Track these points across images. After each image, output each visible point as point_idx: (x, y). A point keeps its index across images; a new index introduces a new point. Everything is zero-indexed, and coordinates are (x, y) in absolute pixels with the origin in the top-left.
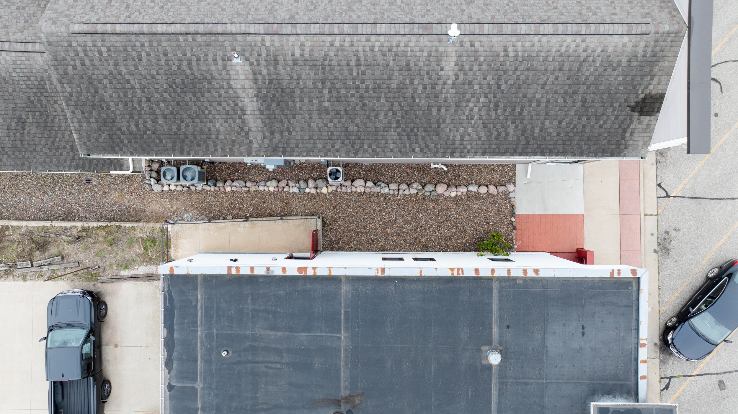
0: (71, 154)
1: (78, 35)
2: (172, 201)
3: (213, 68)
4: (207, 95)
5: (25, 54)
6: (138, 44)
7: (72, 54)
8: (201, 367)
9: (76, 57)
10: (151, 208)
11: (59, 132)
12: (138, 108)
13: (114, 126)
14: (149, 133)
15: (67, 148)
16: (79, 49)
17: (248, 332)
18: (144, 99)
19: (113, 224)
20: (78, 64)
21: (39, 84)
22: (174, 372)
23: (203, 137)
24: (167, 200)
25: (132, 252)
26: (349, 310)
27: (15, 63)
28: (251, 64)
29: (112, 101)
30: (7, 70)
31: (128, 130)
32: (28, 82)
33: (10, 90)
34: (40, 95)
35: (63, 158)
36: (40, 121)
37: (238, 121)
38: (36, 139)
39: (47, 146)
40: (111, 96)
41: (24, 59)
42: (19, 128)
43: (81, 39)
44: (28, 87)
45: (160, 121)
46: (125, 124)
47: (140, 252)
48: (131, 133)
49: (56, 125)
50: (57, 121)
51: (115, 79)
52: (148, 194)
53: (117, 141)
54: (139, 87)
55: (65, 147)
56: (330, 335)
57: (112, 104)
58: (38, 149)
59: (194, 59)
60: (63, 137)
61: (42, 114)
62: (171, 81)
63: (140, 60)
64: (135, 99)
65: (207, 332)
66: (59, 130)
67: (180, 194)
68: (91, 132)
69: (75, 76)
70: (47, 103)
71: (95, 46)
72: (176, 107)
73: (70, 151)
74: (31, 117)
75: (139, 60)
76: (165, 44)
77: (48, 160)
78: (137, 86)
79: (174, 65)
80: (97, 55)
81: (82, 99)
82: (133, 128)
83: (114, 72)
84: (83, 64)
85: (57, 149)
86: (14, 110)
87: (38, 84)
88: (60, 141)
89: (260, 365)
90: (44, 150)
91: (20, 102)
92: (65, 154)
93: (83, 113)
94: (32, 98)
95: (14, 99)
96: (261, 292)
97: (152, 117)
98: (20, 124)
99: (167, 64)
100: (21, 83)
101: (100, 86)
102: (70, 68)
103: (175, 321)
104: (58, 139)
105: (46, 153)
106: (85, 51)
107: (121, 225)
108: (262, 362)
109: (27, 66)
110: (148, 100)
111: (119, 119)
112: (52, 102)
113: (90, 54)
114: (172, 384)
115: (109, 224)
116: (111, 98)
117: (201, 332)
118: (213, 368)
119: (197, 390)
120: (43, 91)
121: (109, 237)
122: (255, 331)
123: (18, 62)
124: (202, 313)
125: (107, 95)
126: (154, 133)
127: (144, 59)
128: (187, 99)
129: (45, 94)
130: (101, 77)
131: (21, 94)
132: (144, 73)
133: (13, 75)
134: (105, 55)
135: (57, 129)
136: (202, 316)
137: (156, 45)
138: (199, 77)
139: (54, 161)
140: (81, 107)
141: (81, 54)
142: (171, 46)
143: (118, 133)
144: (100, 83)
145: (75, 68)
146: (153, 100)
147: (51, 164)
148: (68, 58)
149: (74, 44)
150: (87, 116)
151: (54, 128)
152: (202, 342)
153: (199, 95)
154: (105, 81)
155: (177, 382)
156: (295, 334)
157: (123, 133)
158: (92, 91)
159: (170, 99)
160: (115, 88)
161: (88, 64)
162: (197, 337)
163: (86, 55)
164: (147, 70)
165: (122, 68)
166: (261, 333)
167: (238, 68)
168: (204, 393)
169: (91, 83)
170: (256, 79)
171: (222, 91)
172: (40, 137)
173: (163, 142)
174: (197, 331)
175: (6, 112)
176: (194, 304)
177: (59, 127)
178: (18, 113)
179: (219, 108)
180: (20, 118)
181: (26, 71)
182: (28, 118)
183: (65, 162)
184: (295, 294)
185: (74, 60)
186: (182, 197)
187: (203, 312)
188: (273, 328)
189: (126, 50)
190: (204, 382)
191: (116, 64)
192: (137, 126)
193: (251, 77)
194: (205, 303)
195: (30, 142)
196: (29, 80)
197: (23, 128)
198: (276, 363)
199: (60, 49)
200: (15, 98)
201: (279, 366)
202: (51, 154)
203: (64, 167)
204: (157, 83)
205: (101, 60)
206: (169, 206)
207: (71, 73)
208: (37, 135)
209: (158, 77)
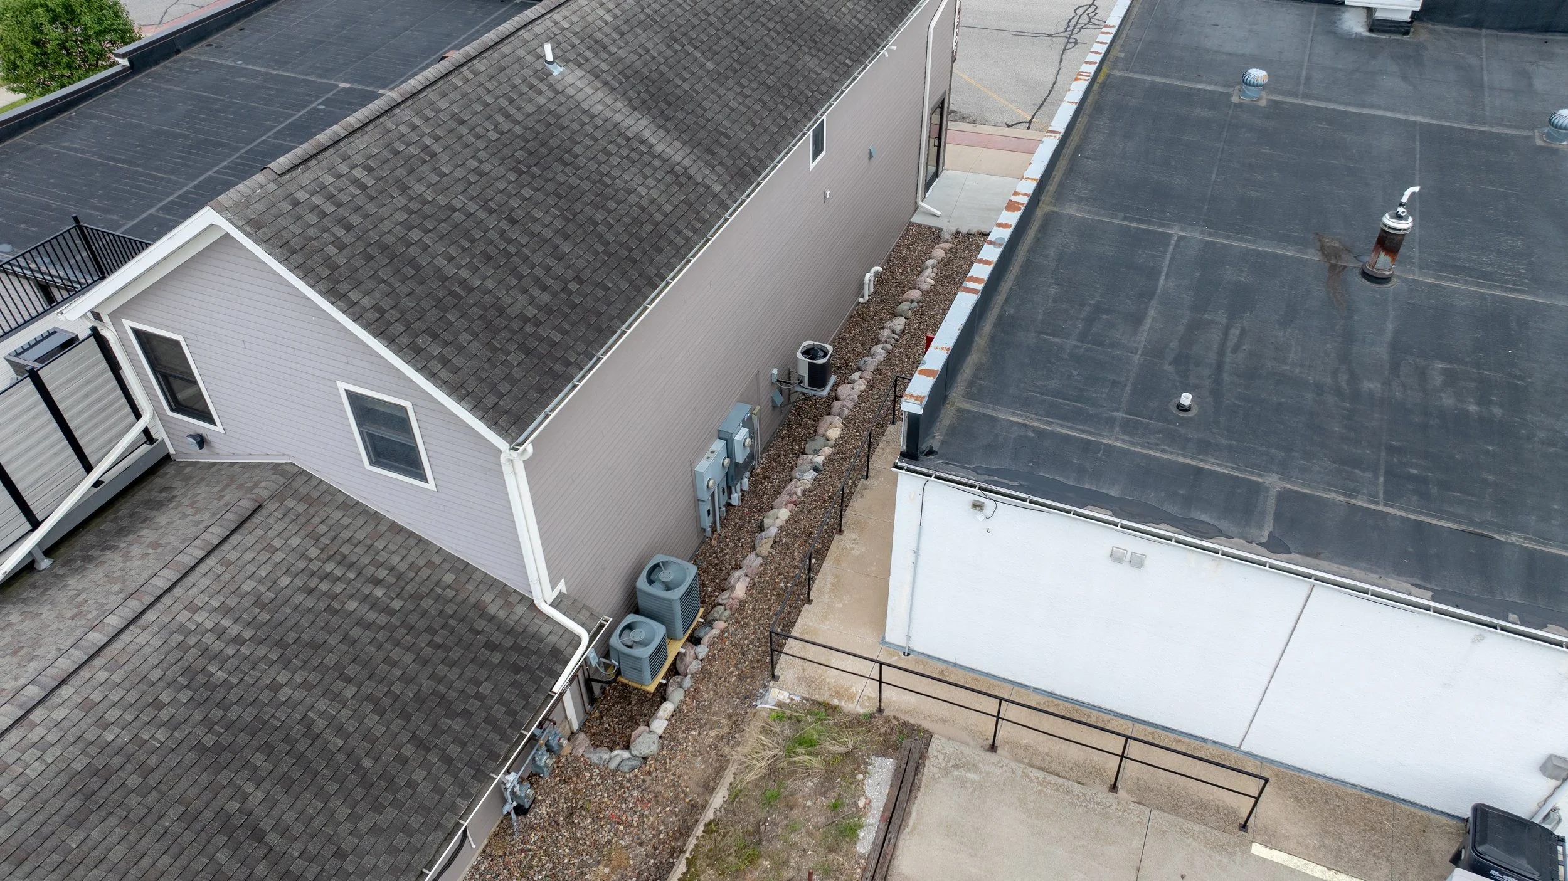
0: (433, 757)
1: (294, 173)
2: (703, 722)
3: (541, 100)
4: (578, 150)
5: (98, 662)
6: (403, 129)
7: (313, 219)
8: (1217, 464)
9: (324, 220)
10: (692, 784)
11: (352, 741)
12: (512, 250)
13: (511, 319)
14: (573, 286)
15: (408, 754)
16: (317, 200)
17: (1136, 359)
18: (504, 225)
19: (695, 842)
20: (340, 232)
21: (195, 691)
22: (1224, 525)
23: (648, 228)
24: (693, 733)
25: (809, 803)
26: (1122, 215)
27: (87, 706)
28: (579, 65)
29: (460, 267)
30: (81, 745)
31: (540, 308)
32: (164, 715)
33: (134, 781)
34: (222, 713)
35: (424, 789)
36: (282, 768)
37: (657, 163)
38: (315, 824)
39: (359, 810)
40: (451, 259)
41: (102, 676)
42: (249, 847)
43: (305, 177)
44: (172, 725)
45: (566, 248)
46: (522, 299)
47: (816, 780)
48: (546, 309)
49: (329, 734)
50: (321, 723)
51: (426, 218)
52: (648, 778)
53: (543, 349)
54: (478, 207)
55: (403, 761)
56: (1171, 247)
57: (465, 273)
58: (348, 843)
59: (503, 102)
60: (374, 741)
61: (268, 750)
62: (510, 163)
63: (433, 155)
64: (493, 235)
65: (1117, 429)
66: (347, 736)
67: (693, 698)
68: (484, 369)
69: (352, 261)
70: (255, 712)
71: (339, 176)
72: (563, 204)
73: (423, 753)
74: (249, 788)
75: (431, 157)
76: (443, 104)
77: (400, 840)
78: (472, 207)
79: (488, 131)
80: (358, 192)
81: (408, 303)
82: (545, 298)
83: (414, 206)
84: (349, 228)
85: (391, 785)
86: (189, 818)
87: (190, 693)
88: (377, 760)
89: (1227, 360)
90: (363, 826)
91: (185, 782)
92: (419, 775)
93: (435, 337)
94: (209, 740)
95: (163, 794)
96: (1040, 317)
97: (548, 249)
98: (240, 834)
99: (478, 137)
100: (146, 738)
101: (413, 251)
102: (331, 250)
103: (1071, 482)
104: (367, 763)
105: (375, 829)
106: (330, 197)
107: (707, 820)
108: (1221, 353)
109: (127, 684)
110: (513, 222)
111: (506, 300)
112: (265, 696)
113: (344, 198)
114: (1264, 540)
115: (688, 855)
116: (453, 262)
117: (1116, 439)
118: (1224, 442)
119: (1289, 490)
120: (219, 695)
121: (731, 859)
122: (1137, 349)
123: (96, 697)
124: (1062, 426)
125: (440, 262)
126: (578, 279)
127: (437, 148)
128: (561, 178)
129: (232, 697)
130: (399, 231)
131: (172, 760)
132: (459, 173)
133: (110, 738)
134: (370, 182)
135: (340, 743)
136: (1070, 428)
137: (433, 114)
138: (540, 128)
139: (415, 821)
140: (418, 323)
141: (329, 208)
142: (455, 102)
143: (529, 328)
144: (409, 245)
145: (342, 247)
146: (519, 214)
147: (417, 840)
148: (312, 232)
149: (302, 196)
150: (447, 336)
151: (330, 746)
152: (1147, 446)
153: (568, 157)
154: (415, 235)
155: (1261, 527)
156: (1159, 291)
157: (538, 324)
158: (409, 271)
159: (539, 196)
160: (442, 237)
161: (355, 220)
162: (1128, 450)
163: (340, 205)
164: (460, 166)
165: (419, 188)
166: (1143, 339)
167: (570, 79)
168: (1300, 479)
169: (393, 257)
170: (606, 83)
171: (589, 129)
172: (320, 805)
173: (610, 288)
174: (1110, 449)
175: (175, 850)
176: (1031, 434)
177: (340, 731)
178: (208, 815)
179: (615, 160)
180: (226, 825)
181: (131, 697)
182: (245, 798)
183: (439, 791)
184: (1062, 273)
185: (327, 230)
186: (706, 696)
187: (1059, 422)
188: (1137, 320)
189: (397, 153)
190: (1267, 470)
191: (404, 189)
192: (544, 288)
193: (598, 84)
194: (1036, 414)
195: (310, 848)
196: (161, 707)
197: (257, 835)
198: (1226, 334)
199: (284, 224)
200: (163, 787)
201: (1235, 332)
202: (391, 813)
203: (453, 808)
204: (496, 180)
205: (372, 198)
206: (713, 733)
207: (341, 260)
208: (310, 811)
209: (486, 167)
